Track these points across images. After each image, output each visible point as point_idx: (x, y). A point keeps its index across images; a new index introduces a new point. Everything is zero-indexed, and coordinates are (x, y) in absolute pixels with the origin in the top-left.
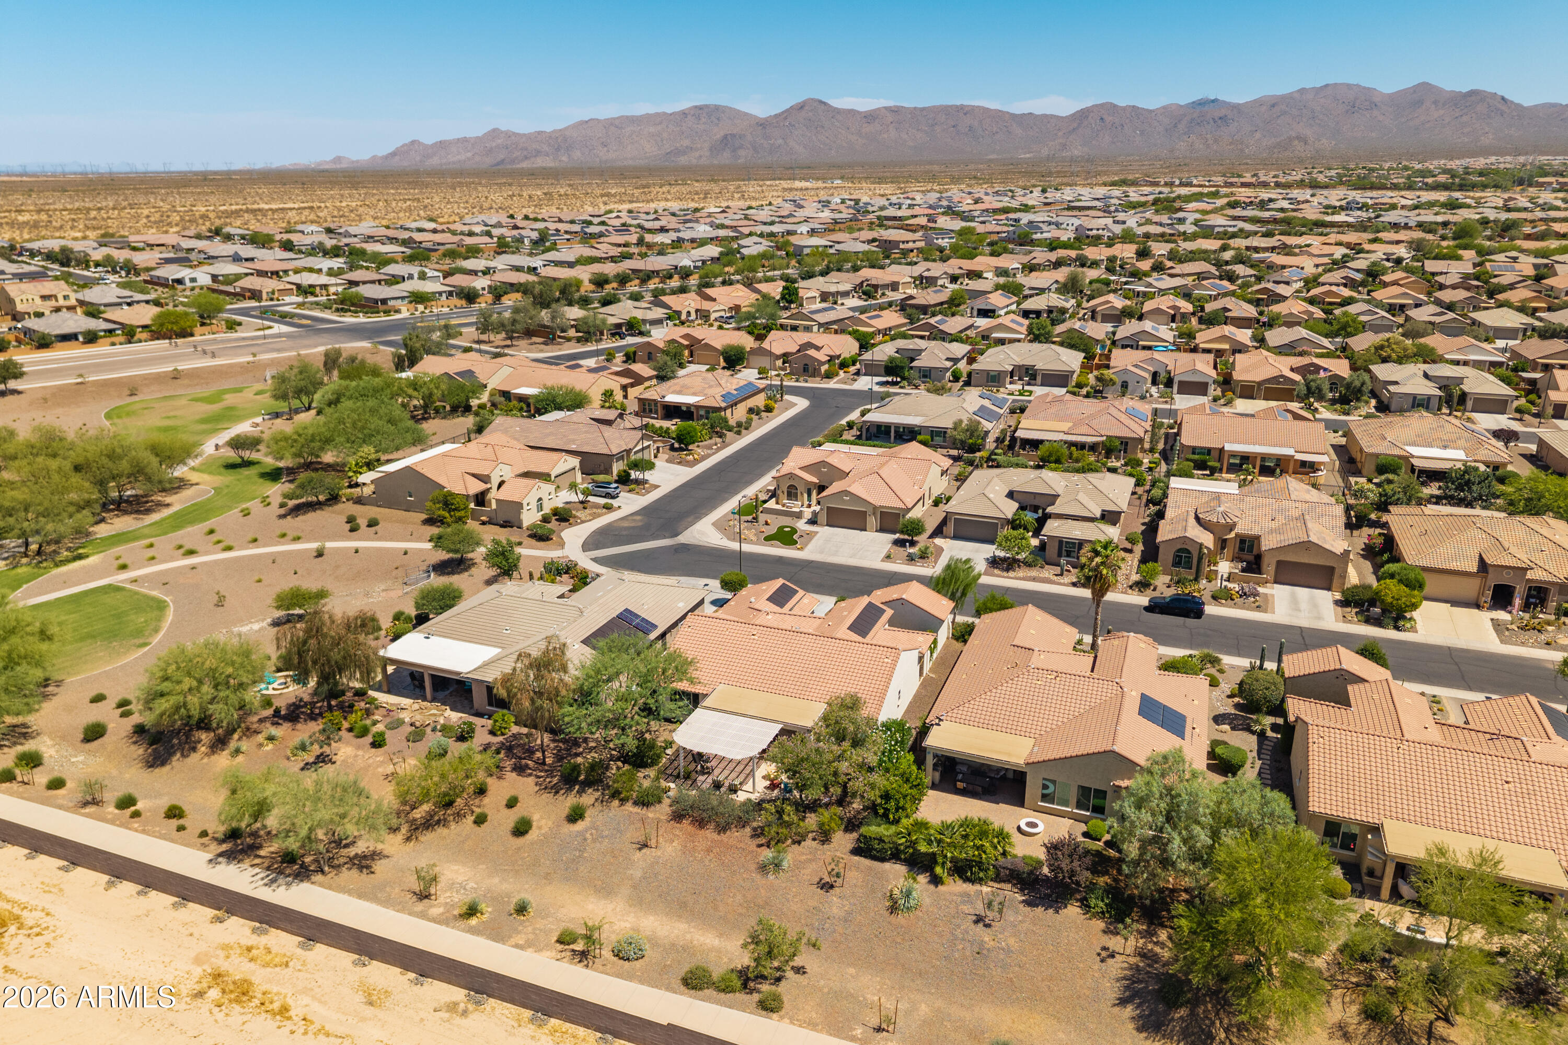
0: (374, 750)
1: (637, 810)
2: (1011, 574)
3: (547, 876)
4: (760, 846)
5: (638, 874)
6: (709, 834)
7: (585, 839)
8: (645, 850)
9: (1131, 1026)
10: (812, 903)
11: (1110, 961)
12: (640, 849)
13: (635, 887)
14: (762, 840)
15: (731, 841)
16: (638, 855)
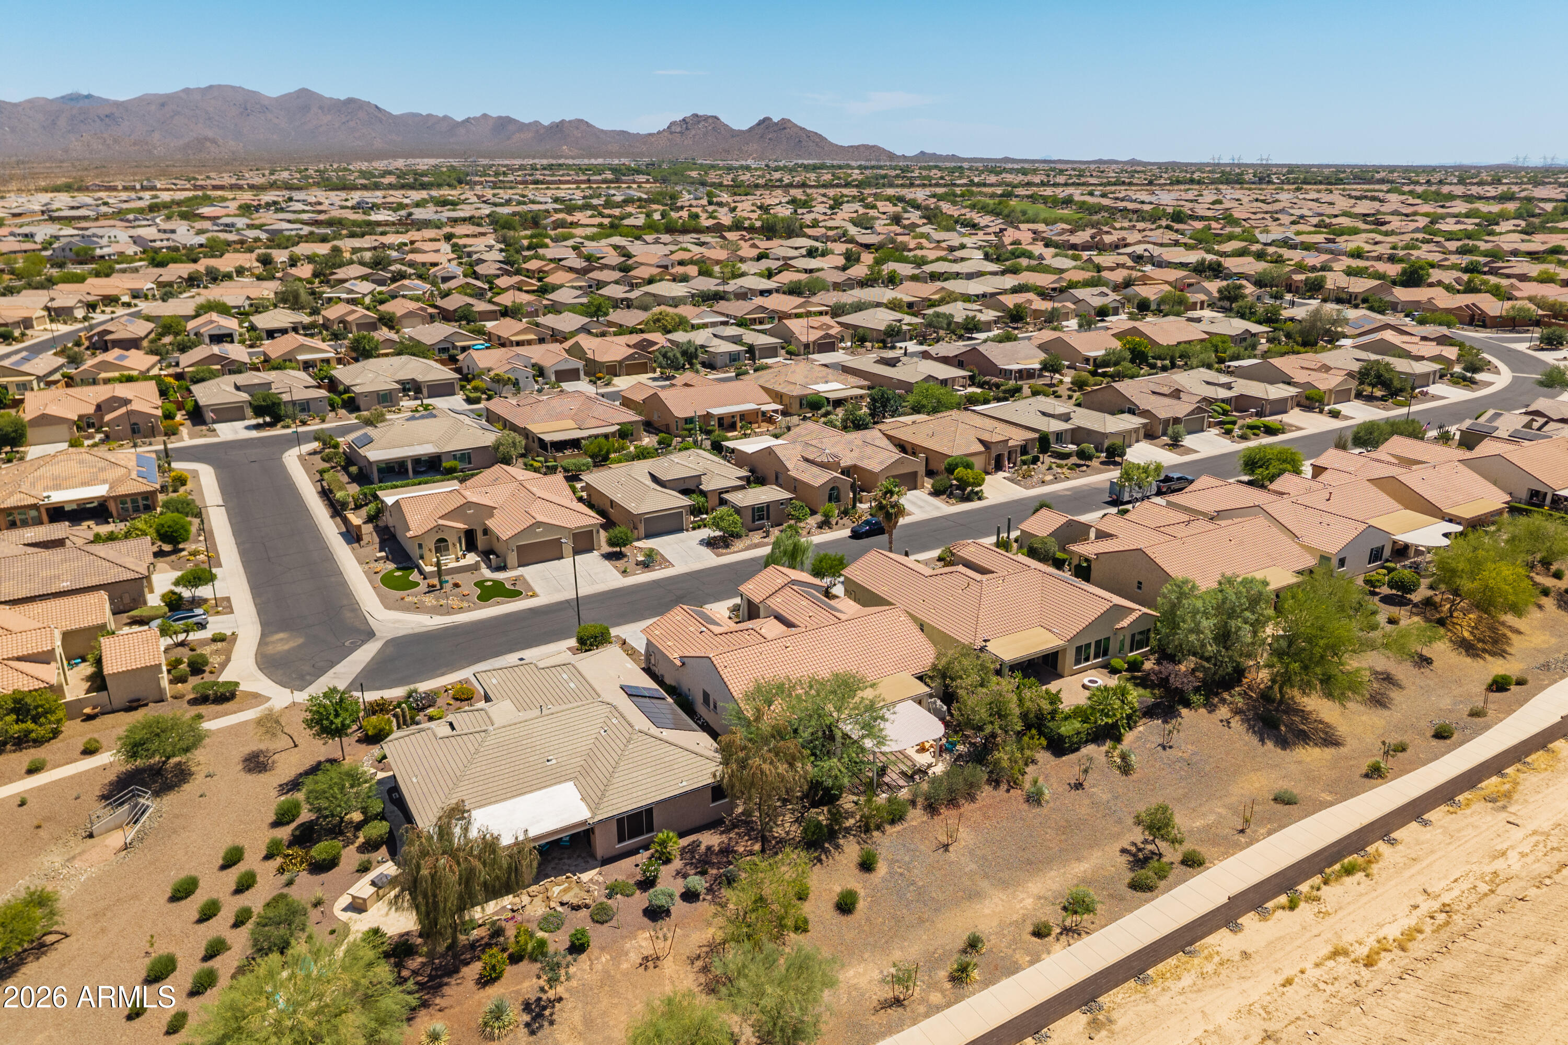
0: (584, 956)
1: (898, 827)
2: (733, 549)
3: (921, 921)
4: (1008, 791)
5: (973, 866)
6: (967, 807)
7: (901, 874)
8: (951, 848)
9: (1279, 751)
10: (1087, 801)
11: (1232, 725)
12: (947, 850)
13: (986, 876)
14: (1004, 787)
15: (988, 801)
16: (952, 855)
